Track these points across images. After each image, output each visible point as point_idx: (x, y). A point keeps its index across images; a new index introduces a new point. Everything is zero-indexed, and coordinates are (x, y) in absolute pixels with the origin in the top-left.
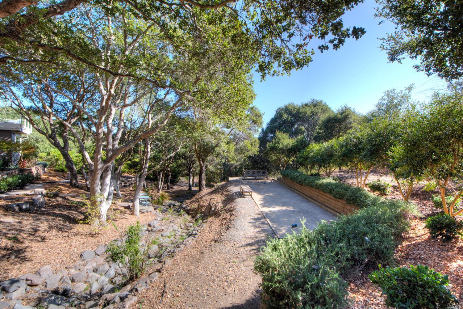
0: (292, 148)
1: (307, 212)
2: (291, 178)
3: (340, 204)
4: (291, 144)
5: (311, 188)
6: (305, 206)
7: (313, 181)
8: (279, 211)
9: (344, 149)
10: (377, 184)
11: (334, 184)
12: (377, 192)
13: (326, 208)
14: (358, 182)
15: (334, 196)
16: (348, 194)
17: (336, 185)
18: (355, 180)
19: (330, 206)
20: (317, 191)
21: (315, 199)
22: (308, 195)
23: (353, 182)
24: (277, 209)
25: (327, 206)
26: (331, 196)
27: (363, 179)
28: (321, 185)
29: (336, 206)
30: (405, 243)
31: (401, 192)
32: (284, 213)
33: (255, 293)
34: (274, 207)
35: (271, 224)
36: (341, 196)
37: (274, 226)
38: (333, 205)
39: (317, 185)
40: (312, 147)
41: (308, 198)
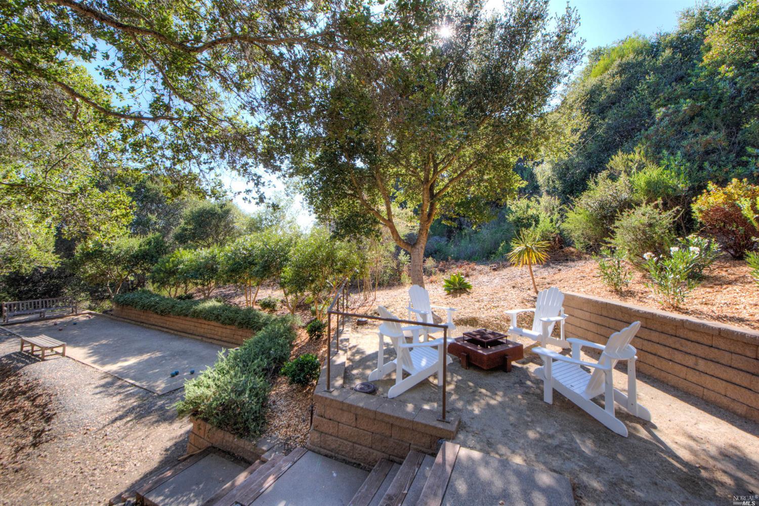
0: (138, 255)
1: (185, 352)
2: (143, 306)
3: (228, 331)
4: (137, 248)
5: (184, 318)
6: (178, 345)
7: (188, 308)
8: (139, 363)
9: (231, 262)
10: (267, 301)
11: (220, 308)
12: (268, 310)
13: (210, 341)
14: (247, 301)
15: (223, 323)
16: (240, 318)
17: (224, 309)
18: (243, 298)
19: (216, 337)
20: (195, 320)
21: (191, 332)
22: (177, 328)
23: (241, 301)
24: (132, 361)
25: (210, 338)
26: (218, 324)
27: (253, 295)
28: (201, 311)
29: (224, 335)
30: (296, 348)
31: (288, 306)
32: (149, 364)
33: (164, 453)
34: (126, 361)
35: (137, 384)
36: (231, 321)
37: (144, 384)
38: (219, 334)
39: (195, 312)
40: (179, 255)
41: (179, 333)
